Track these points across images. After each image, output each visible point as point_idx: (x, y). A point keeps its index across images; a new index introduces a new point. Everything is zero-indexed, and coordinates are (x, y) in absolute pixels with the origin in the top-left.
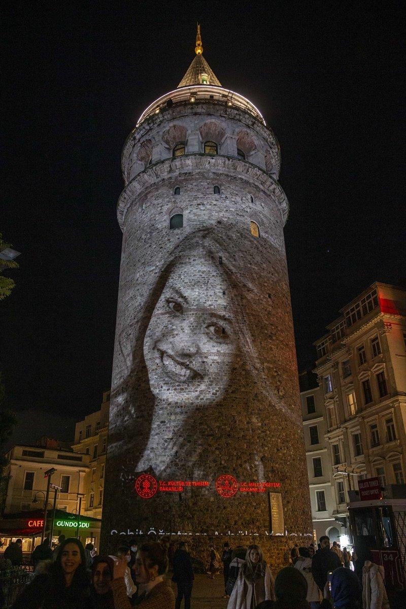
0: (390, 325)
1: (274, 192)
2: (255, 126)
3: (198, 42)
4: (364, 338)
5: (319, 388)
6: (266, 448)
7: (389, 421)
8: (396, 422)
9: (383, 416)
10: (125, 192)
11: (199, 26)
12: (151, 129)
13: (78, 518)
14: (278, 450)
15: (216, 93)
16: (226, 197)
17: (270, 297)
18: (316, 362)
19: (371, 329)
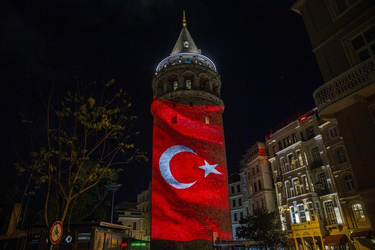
0: (263, 160)
1: (217, 100)
2: (208, 70)
3: (184, 21)
4: (254, 165)
5: (241, 181)
6: (211, 215)
7: (262, 200)
8: (264, 201)
9: (261, 198)
10: (153, 103)
11: (184, 12)
12: (163, 75)
13: (141, 241)
14: (216, 215)
15: (190, 55)
16: (195, 108)
17: (214, 150)
18: (240, 170)
19: (256, 161)
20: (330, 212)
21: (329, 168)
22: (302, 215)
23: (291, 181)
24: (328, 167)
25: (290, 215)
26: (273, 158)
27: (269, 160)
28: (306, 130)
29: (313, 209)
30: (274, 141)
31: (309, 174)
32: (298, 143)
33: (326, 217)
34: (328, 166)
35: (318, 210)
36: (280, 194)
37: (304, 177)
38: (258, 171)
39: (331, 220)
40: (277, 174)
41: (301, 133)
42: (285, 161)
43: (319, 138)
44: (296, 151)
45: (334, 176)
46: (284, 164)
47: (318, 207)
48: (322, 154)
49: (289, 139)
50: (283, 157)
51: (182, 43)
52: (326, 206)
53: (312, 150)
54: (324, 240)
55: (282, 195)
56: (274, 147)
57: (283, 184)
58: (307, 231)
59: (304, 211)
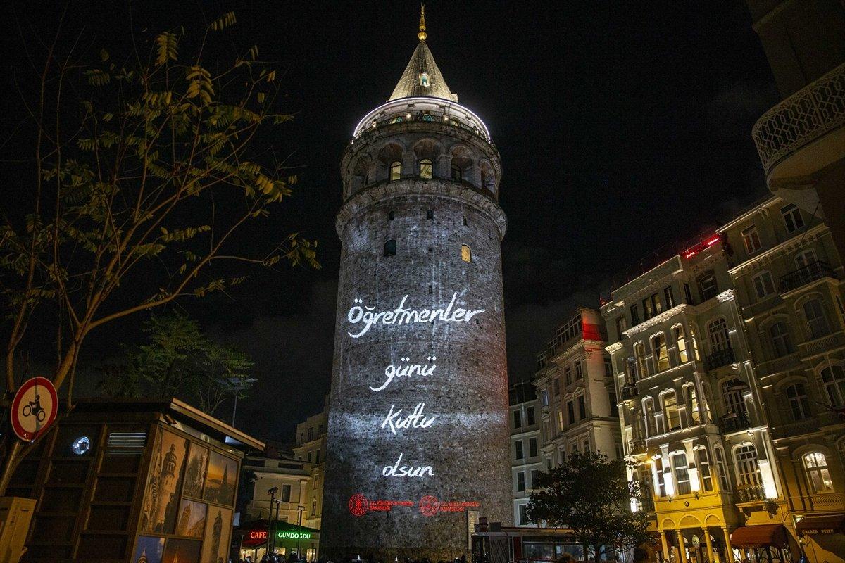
0: (591, 351)
1: (489, 209)
2: (472, 140)
3: (422, 27)
4: (570, 360)
5: (537, 400)
7: (586, 443)
8: (591, 445)
9: (582, 438)
10: (343, 209)
11: (423, 8)
12: (367, 145)
13: (300, 529)
15: (433, 104)
16: (439, 223)
18: (536, 375)
19: (575, 353)
20: (747, 472)
21: (750, 367)
22: (682, 475)
23: (656, 397)
24: (747, 366)
25: (652, 475)
26: (616, 344)
27: (606, 349)
28: (698, 279)
29: (707, 463)
30: (621, 304)
31: (701, 382)
32: (677, 308)
33: (739, 482)
34: (747, 363)
35: (720, 465)
36: (629, 429)
37: (689, 389)
38: (579, 375)
39: (750, 490)
40: (623, 382)
41: (687, 287)
42: (644, 351)
43: (728, 299)
44: (673, 327)
45: (761, 387)
46: (643, 357)
47: (719, 459)
48: (732, 334)
49: (657, 299)
50: (640, 341)
51: (416, 77)
52: (738, 457)
53: (711, 325)
54: (731, 535)
55: (634, 431)
56: (618, 320)
57: (639, 405)
58: (692, 513)
59: (684, 467)
